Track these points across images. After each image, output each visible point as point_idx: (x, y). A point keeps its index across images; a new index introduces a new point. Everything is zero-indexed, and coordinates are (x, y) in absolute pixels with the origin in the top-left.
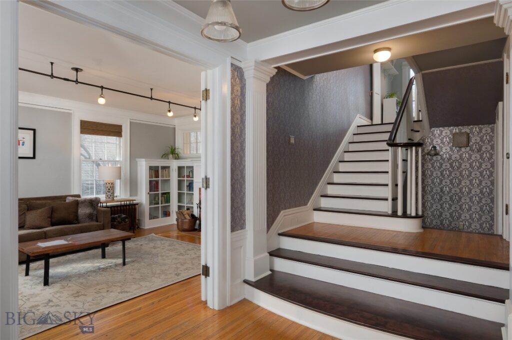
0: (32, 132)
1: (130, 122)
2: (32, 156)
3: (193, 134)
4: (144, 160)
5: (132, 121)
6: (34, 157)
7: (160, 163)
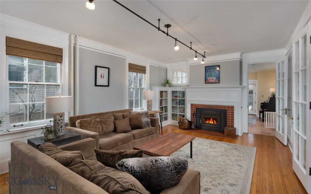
0: (108, 69)
1: (150, 65)
2: (107, 85)
3: (175, 73)
4: (158, 87)
5: (151, 64)
6: (108, 86)
7: (164, 89)
